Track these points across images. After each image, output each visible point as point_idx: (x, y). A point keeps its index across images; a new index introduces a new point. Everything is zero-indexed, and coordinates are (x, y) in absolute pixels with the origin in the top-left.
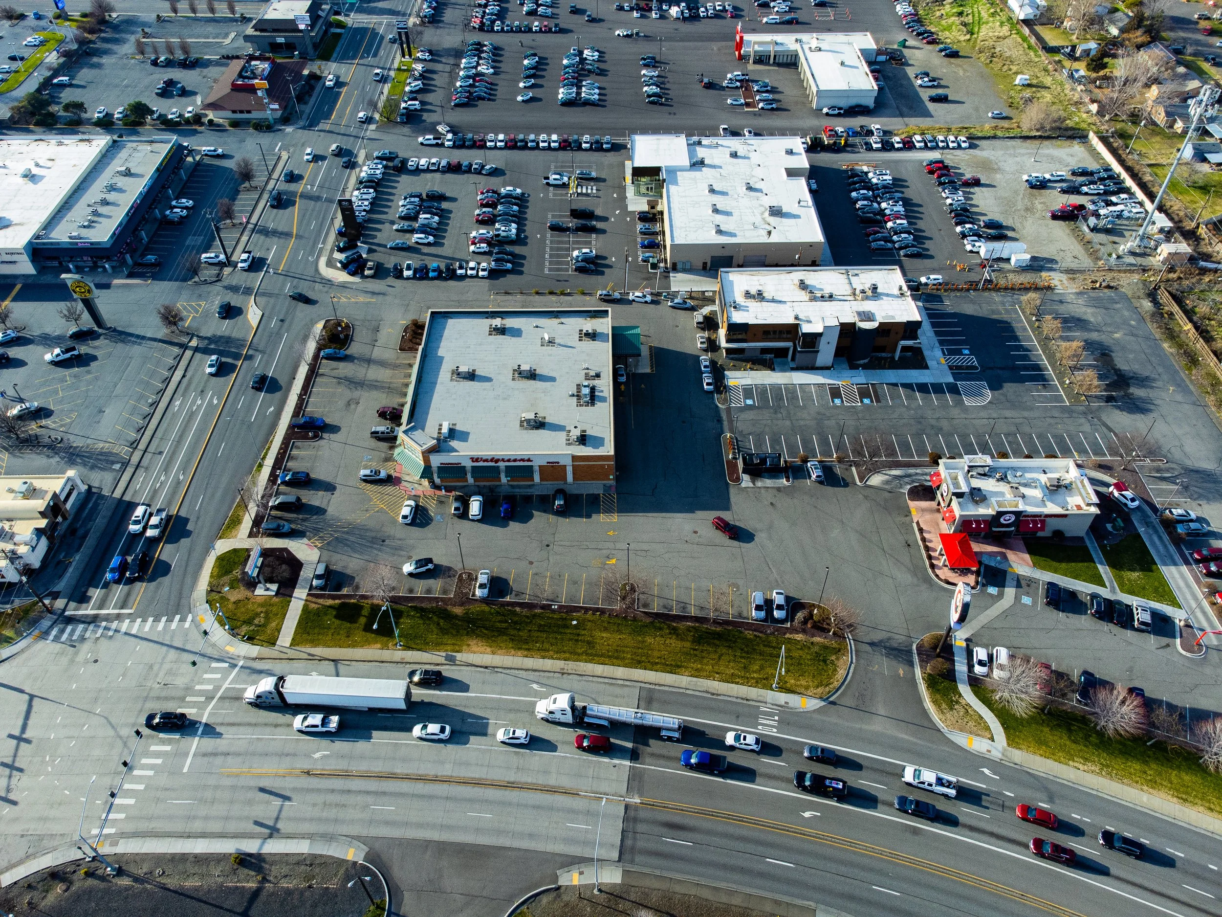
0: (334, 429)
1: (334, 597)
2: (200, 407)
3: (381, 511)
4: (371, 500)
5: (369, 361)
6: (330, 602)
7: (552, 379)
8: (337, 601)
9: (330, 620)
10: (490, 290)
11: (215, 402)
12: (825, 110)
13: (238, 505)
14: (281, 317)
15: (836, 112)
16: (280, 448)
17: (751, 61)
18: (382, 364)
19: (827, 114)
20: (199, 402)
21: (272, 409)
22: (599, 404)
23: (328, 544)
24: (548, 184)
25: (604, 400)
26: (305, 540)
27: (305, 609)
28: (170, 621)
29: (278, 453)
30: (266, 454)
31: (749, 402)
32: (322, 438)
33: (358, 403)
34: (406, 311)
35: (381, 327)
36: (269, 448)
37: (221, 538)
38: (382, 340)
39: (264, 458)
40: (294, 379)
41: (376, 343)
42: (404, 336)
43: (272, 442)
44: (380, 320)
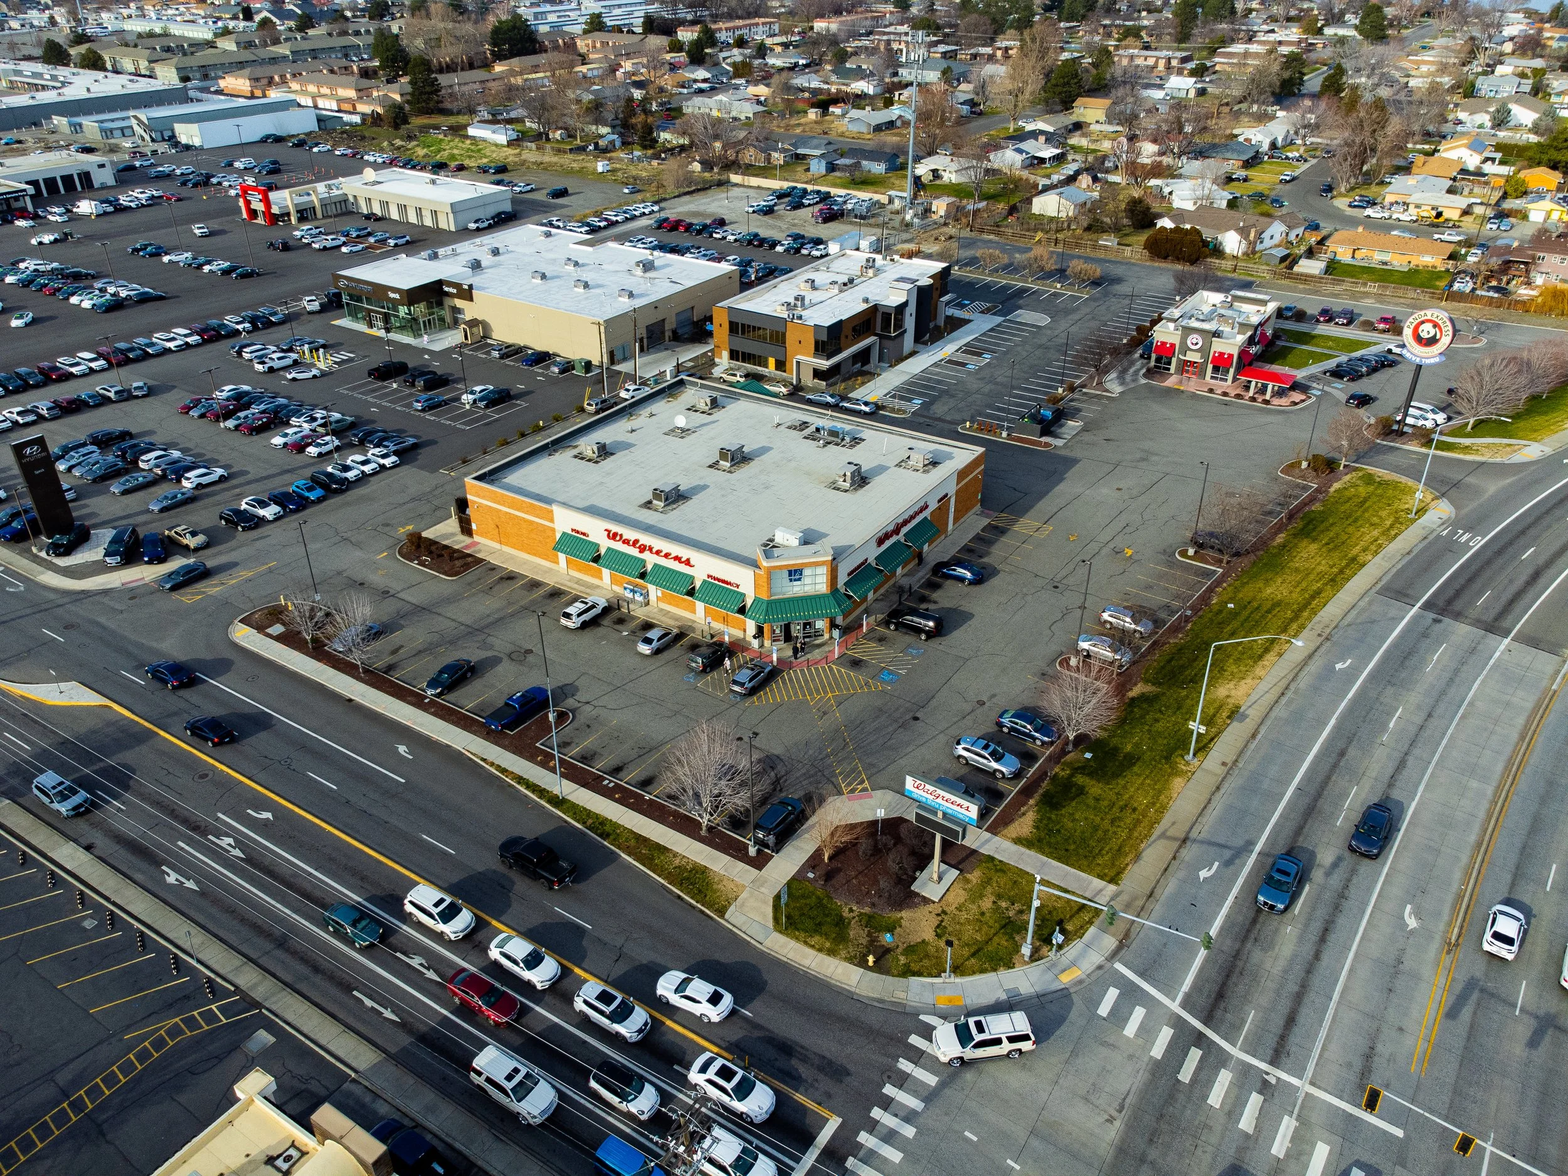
2: (245, 844)
5: (425, 610)
8: (1033, 802)
12: (472, 226)
15: (486, 224)
17: (294, 220)
19: (478, 229)
20: (226, 842)
21: (402, 749)
22: (865, 436)
24: (271, 370)
26: (836, 801)
30: (533, 787)
31: (917, 402)
32: (574, 710)
34: (357, 545)
35: (359, 578)
36: (520, 780)
37: (722, 912)
38: (395, 586)
39: (541, 792)
40: (350, 700)
41: (392, 592)
42: (421, 563)
43: (504, 771)
44: (339, 573)
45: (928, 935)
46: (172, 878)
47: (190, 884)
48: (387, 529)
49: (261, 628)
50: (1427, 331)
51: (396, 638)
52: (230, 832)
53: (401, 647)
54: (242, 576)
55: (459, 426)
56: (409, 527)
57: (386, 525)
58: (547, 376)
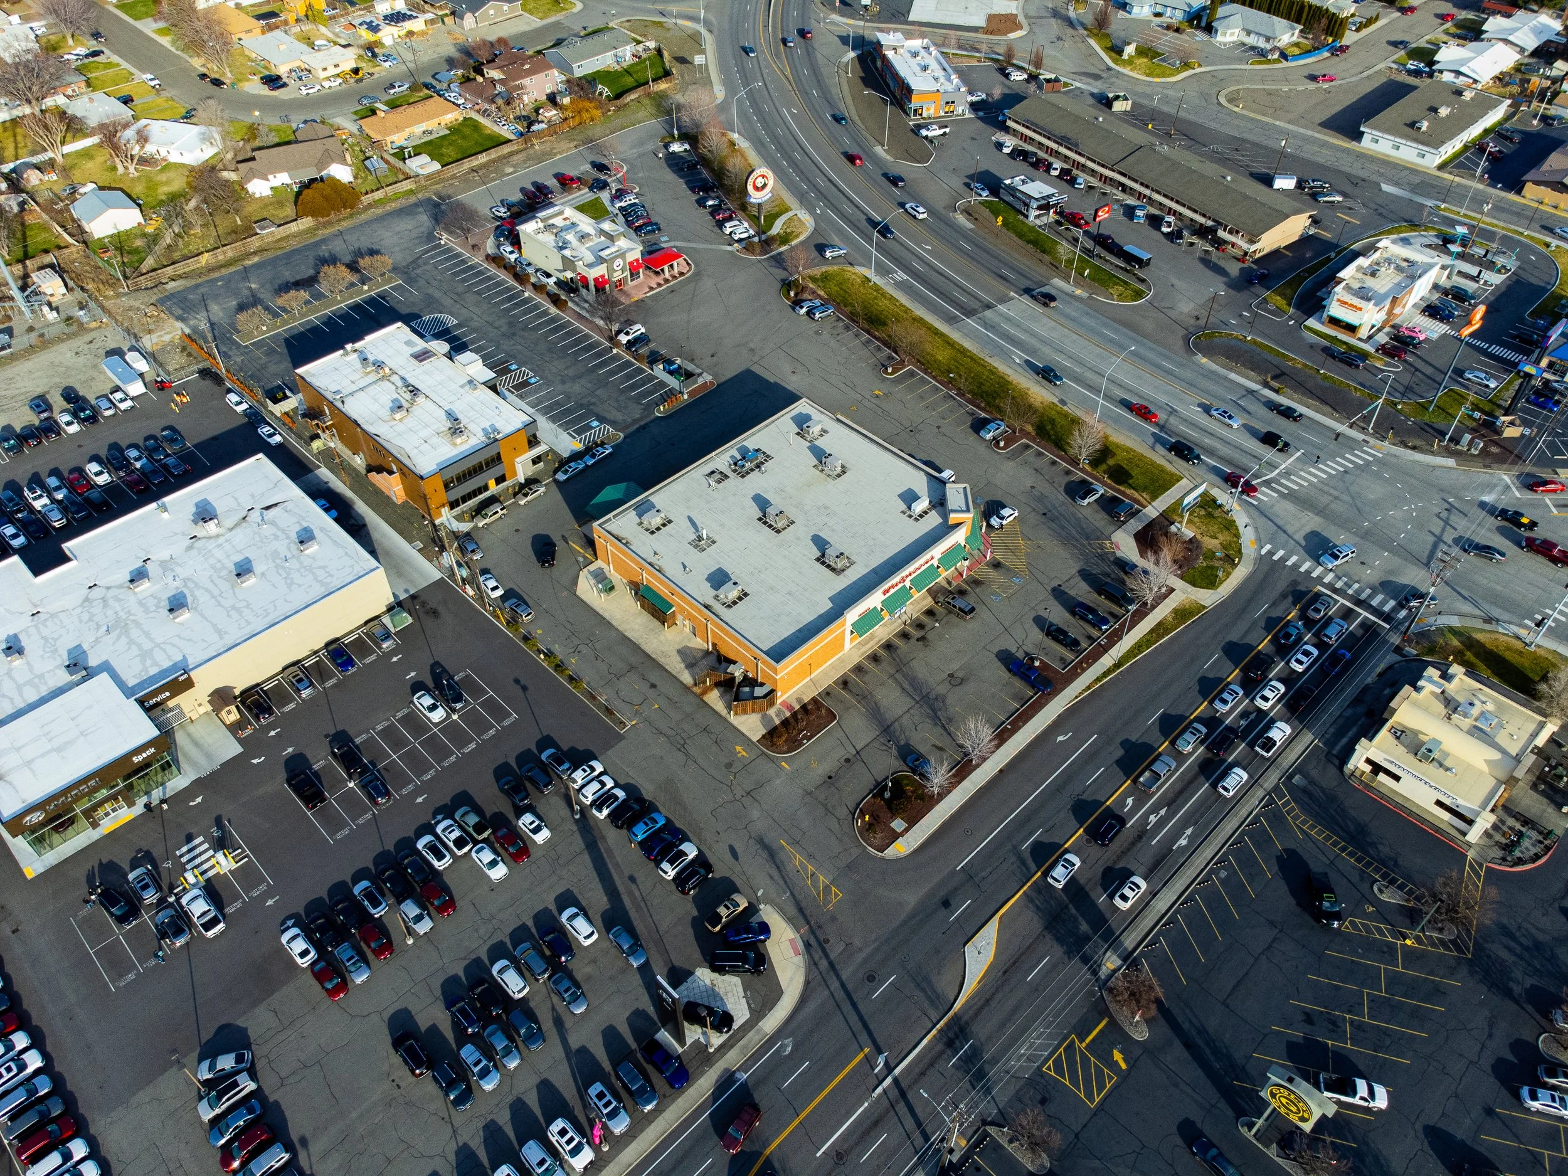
0: (1004, 654)
1: (1124, 494)
2: (1154, 810)
3: (1026, 538)
4: (1027, 554)
5: (887, 730)
6: (1129, 491)
7: (757, 497)
8: (1122, 488)
9: (1138, 477)
10: (621, 738)
11: (1130, 801)
13: (1167, 631)
14: (943, 912)
16: (1084, 670)
18: (875, 713)
20: (1153, 819)
21: (1061, 738)
23: (1098, 538)
26: (1119, 554)
27: (1154, 497)
28: (1283, 559)
29: (1090, 665)
30: (1105, 674)
31: (595, 424)
32: (1027, 654)
33: (951, 675)
34: (762, 785)
35: (821, 779)
36: (1098, 679)
37: (1204, 607)
38: (843, 754)
39: (1109, 671)
40: (1001, 771)
41: (850, 756)
42: (810, 737)
43: (1089, 688)
44: (809, 794)
45: (1216, 542)
46: (1183, 842)
47: (1189, 832)
48: (737, 765)
49: (896, 836)
50: (760, 182)
52: (1146, 816)
54: (801, 863)
55: (506, 723)
56: (739, 748)
57: (729, 766)
58: (394, 652)
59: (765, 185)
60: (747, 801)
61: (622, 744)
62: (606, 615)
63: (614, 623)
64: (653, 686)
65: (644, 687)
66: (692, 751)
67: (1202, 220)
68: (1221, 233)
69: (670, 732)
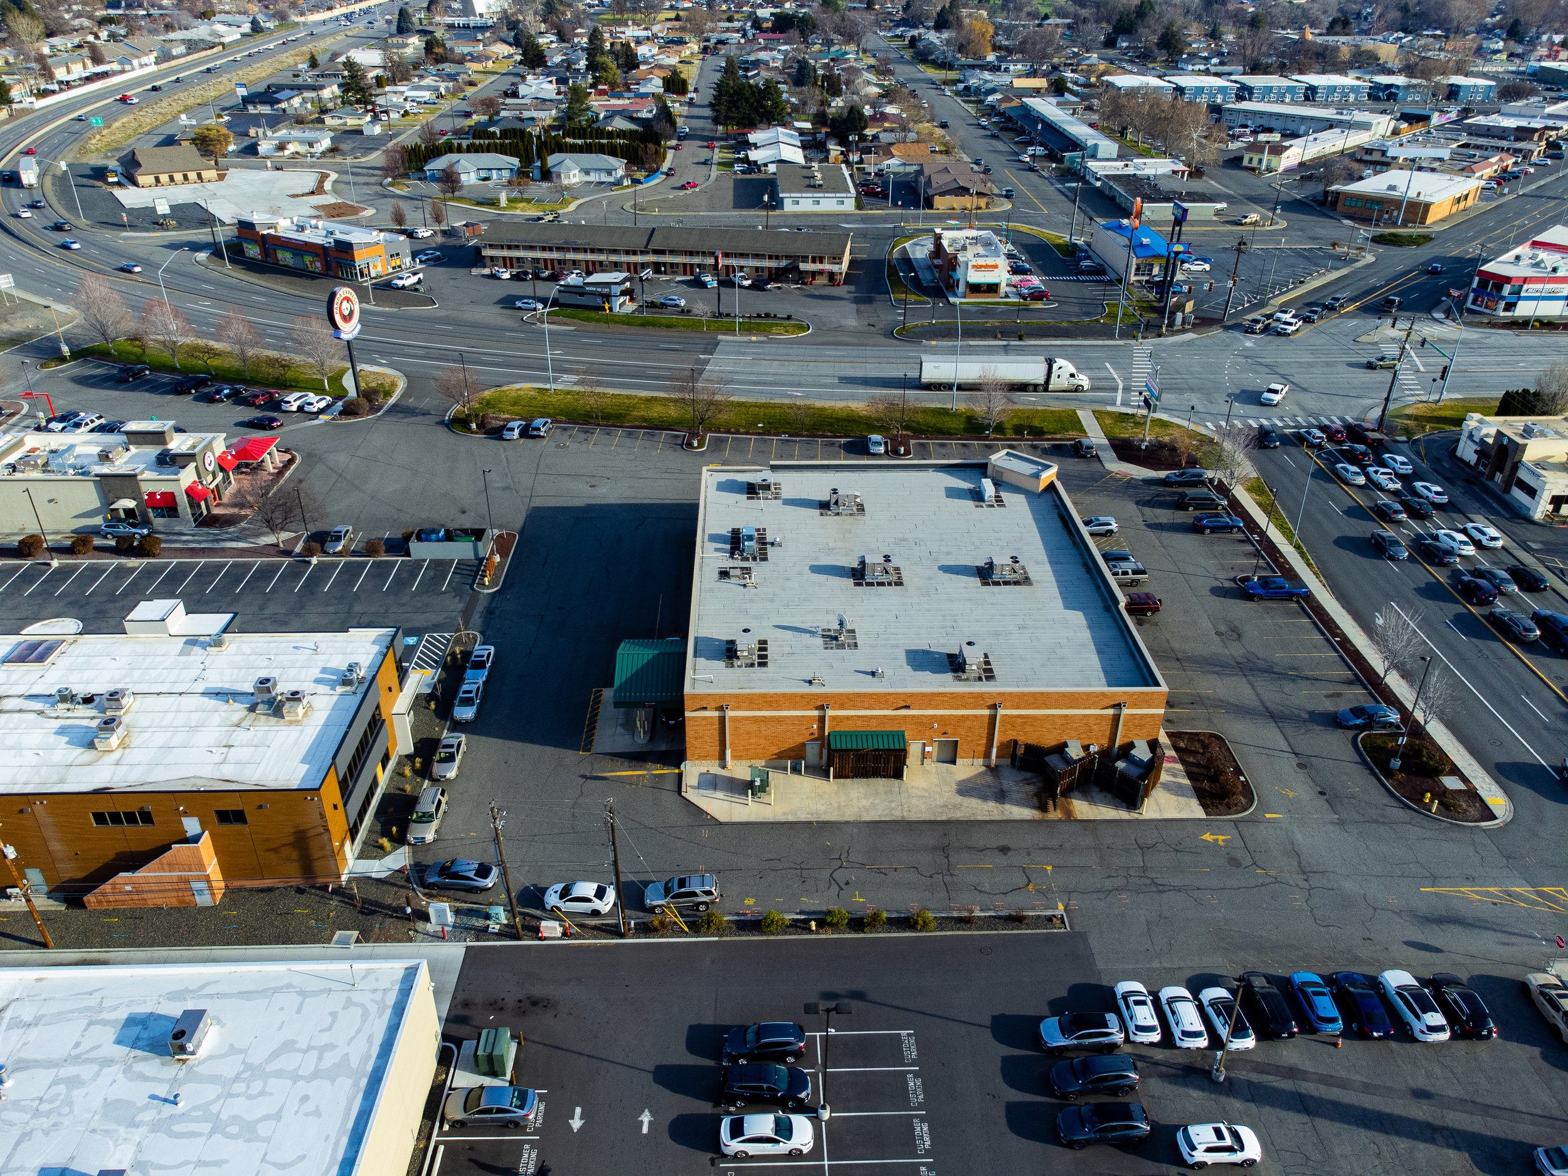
0: (1220, 592)
5: (1274, 716)
7: (817, 569)
13: (1272, 505)
16: (1287, 564)
18: (1237, 709)
21: (1379, 622)
22: (725, 531)
25: (714, 538)
26: (1138, 478)
27: (1081, 431)
29: (1284, 558)
30: (1304, 558)
33: (1219, 634)
34: (1295, 853)
35: (1321, 802)
37: (1257, 479)
38: (1287, 764)
39: (1302, 554)
41: (1294, 761)
42: (1238, 772)
43: (1315, 574)
44: (1342, 823)
48: (1239, 854)
49: (1472, 794)
51: (1328, 706)
53: (1327, 696)
54: (1477, 892)
55: (911, 1051)
56: (1207, 837)
57: (1234, 862)
58: (556, 1116)
59: (351, 312)
60: (1315, 881)
61: (1095, 943)
62: (803, 817)
63: (833, 817)
64: (1004, 850)
65: (1001, 860)
66: (1176, 881)
67: (773, 264)
68: (803, 266)
69: (1119, 882)
